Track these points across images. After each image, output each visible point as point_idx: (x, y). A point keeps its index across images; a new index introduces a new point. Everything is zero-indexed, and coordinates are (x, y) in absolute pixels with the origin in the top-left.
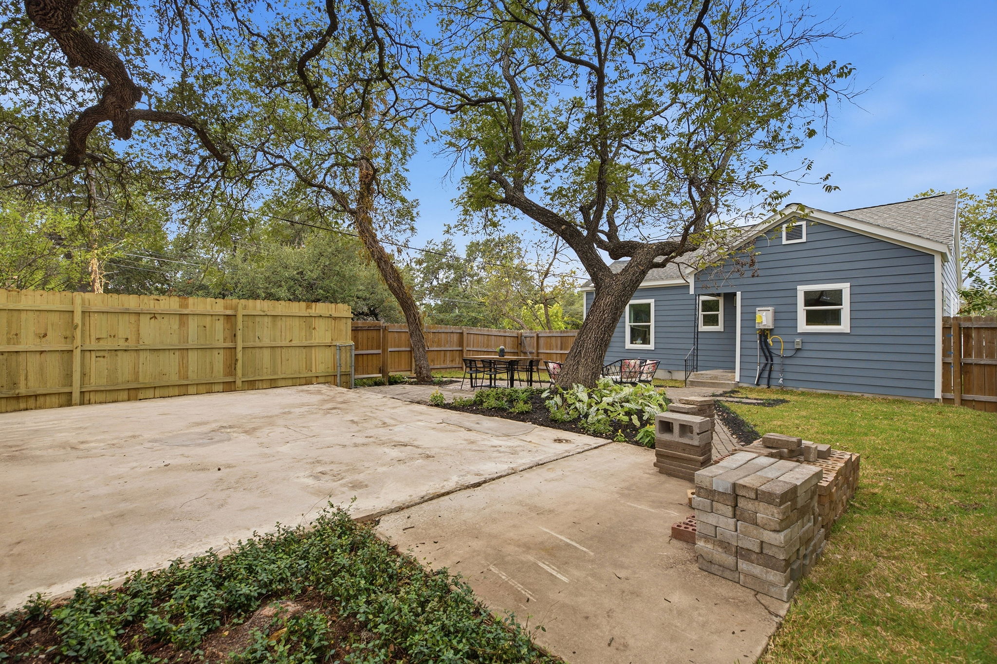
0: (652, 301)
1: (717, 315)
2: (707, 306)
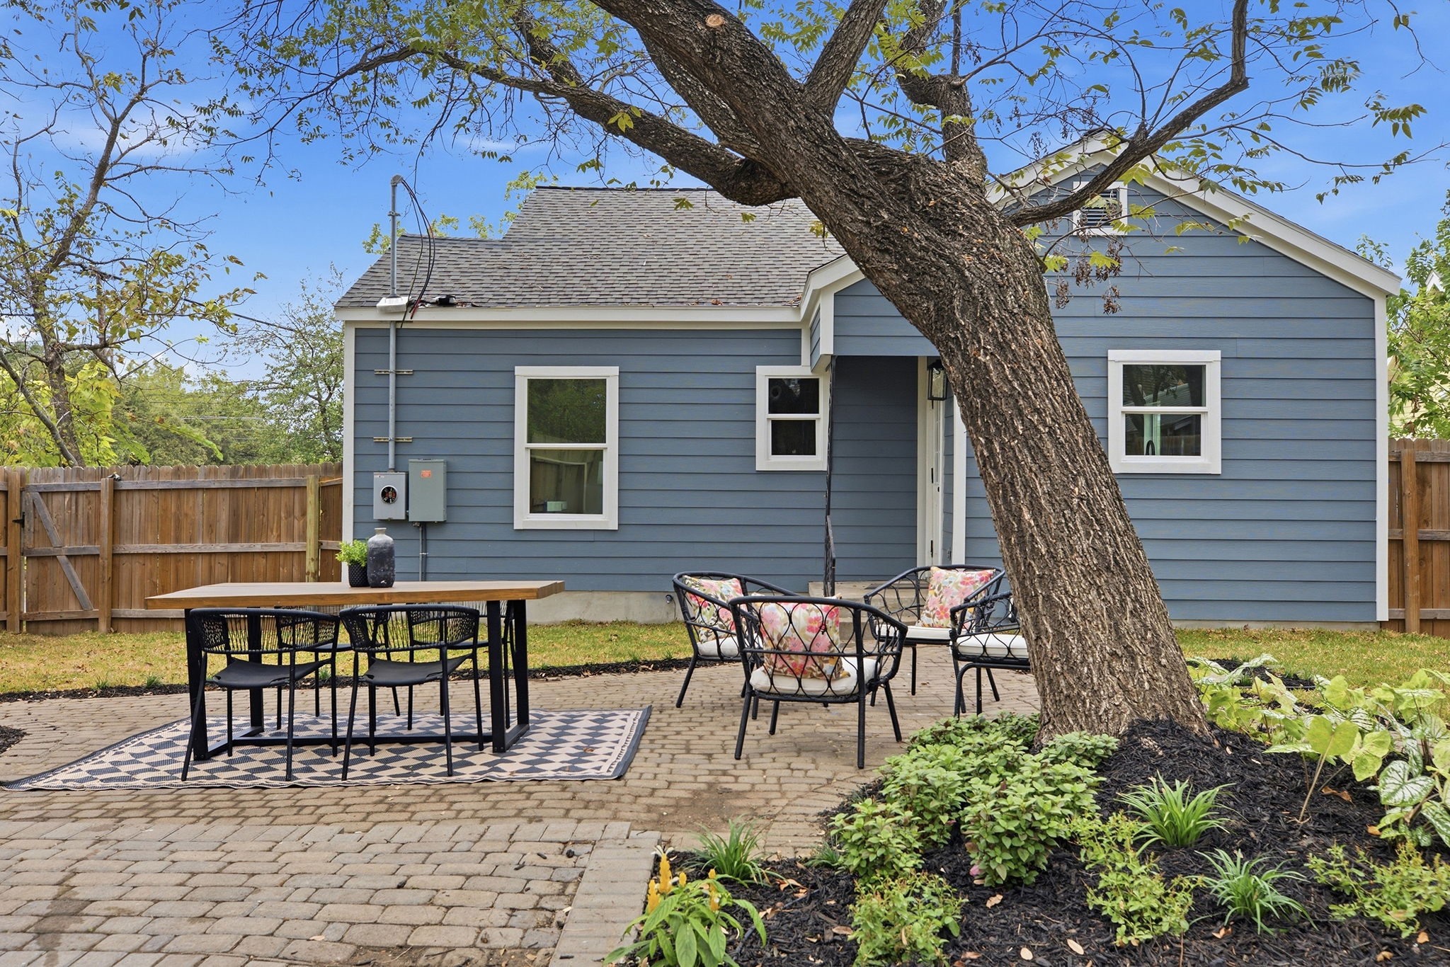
0: (610, 374)
1: (812, 424)
2: (782, 395)
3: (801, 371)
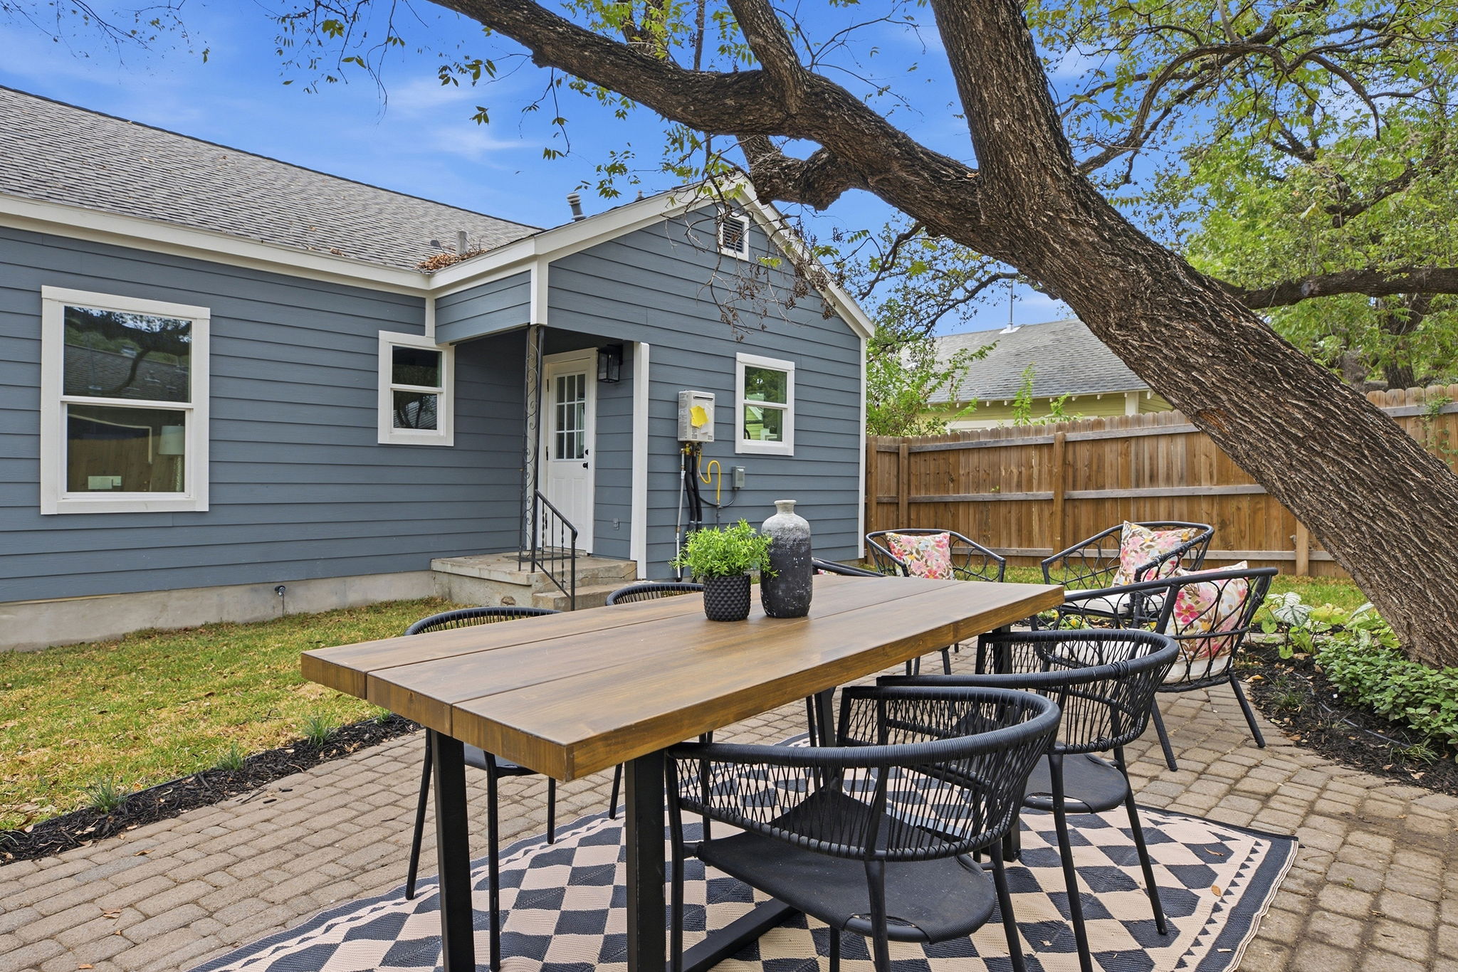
0: (198, 317)
1: (433, 397)
3: (425, 342)
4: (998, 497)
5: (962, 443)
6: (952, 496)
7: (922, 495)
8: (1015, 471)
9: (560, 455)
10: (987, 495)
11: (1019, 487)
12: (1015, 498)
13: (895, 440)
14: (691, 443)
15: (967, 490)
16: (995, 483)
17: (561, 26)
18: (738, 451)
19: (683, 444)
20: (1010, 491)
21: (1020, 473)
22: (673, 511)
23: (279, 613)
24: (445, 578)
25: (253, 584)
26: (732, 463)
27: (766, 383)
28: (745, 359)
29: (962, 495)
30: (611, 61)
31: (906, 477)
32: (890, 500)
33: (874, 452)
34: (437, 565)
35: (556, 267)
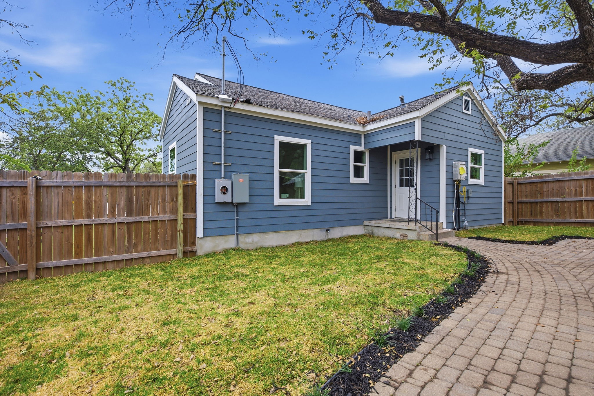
0: (308, 142)
1: (363, 168)
3: (361, 148)
4: (564, 199)
5: (544, 179)
6: (539, 200)
7: (524, 199)
8: (573, 190)
9: (401, 185)
10: (559, 199)
11: (575, 195)
12: (573, 200)
13: (511, 179)
14: (458, 180)
15: (547, 197)
16: (563, 194)
17: (485, 33)
18: (469, 183)
19: (455, 181)
20: (571, 197)
21: (576, 190)
22: (452, 205)
23: (327, 238)
24: (370, 228)
25: (321, 228)
26: (468, 187)
27: (476, 158)
28: (471, 150)
29: (545, 199)
30: (507, 43)
31: (517, 192)
32: (511, 201)
33: (507, 184)
34: (366, 223)
35: (423, 120)
